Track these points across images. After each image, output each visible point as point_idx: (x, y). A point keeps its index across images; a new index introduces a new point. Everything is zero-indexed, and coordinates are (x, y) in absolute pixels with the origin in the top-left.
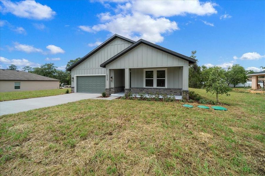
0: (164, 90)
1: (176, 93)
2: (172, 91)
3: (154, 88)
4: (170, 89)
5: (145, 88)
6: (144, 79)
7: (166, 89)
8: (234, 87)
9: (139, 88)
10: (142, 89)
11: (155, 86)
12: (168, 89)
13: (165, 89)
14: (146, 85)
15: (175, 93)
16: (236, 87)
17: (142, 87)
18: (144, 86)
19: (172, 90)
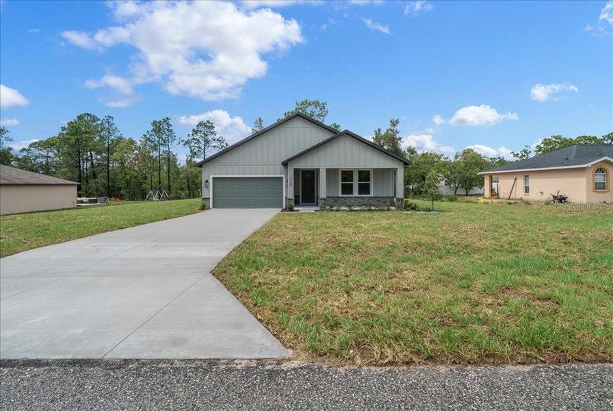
8: (467, 195)
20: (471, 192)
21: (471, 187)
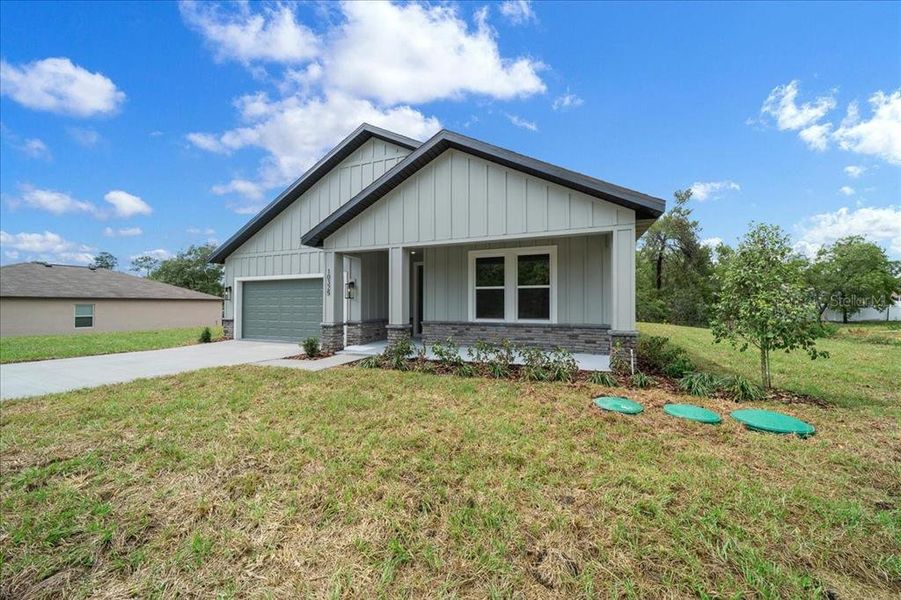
0: (545, 332)
1: (594, 342)
2: (575, 337)
3: (506, 325)
4: (569, 328)
5: (473, 324)
6: (472, 289)
7: (553, 328)
8: (845, 322)
9: (451, 324)
10: (463, 328)
11: (511, 314)
12: (561, 327)
13: (549, 326)
14: (479, 315)
15: (586, 342)
16: (856, 323)
17: (464, 321)
18: (472, 317)
19: (576, 332)
20: (855, 317)
21: (855, 308)
